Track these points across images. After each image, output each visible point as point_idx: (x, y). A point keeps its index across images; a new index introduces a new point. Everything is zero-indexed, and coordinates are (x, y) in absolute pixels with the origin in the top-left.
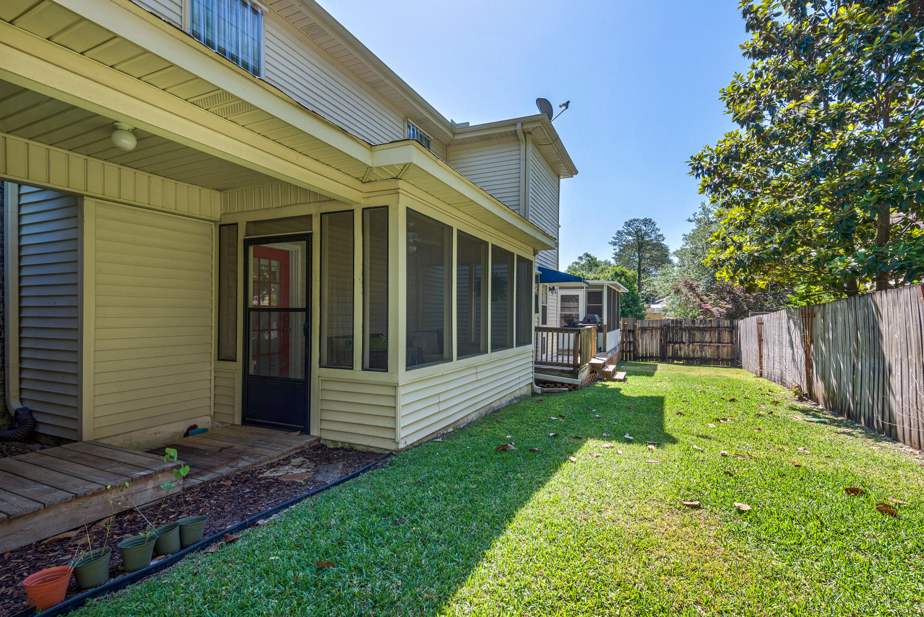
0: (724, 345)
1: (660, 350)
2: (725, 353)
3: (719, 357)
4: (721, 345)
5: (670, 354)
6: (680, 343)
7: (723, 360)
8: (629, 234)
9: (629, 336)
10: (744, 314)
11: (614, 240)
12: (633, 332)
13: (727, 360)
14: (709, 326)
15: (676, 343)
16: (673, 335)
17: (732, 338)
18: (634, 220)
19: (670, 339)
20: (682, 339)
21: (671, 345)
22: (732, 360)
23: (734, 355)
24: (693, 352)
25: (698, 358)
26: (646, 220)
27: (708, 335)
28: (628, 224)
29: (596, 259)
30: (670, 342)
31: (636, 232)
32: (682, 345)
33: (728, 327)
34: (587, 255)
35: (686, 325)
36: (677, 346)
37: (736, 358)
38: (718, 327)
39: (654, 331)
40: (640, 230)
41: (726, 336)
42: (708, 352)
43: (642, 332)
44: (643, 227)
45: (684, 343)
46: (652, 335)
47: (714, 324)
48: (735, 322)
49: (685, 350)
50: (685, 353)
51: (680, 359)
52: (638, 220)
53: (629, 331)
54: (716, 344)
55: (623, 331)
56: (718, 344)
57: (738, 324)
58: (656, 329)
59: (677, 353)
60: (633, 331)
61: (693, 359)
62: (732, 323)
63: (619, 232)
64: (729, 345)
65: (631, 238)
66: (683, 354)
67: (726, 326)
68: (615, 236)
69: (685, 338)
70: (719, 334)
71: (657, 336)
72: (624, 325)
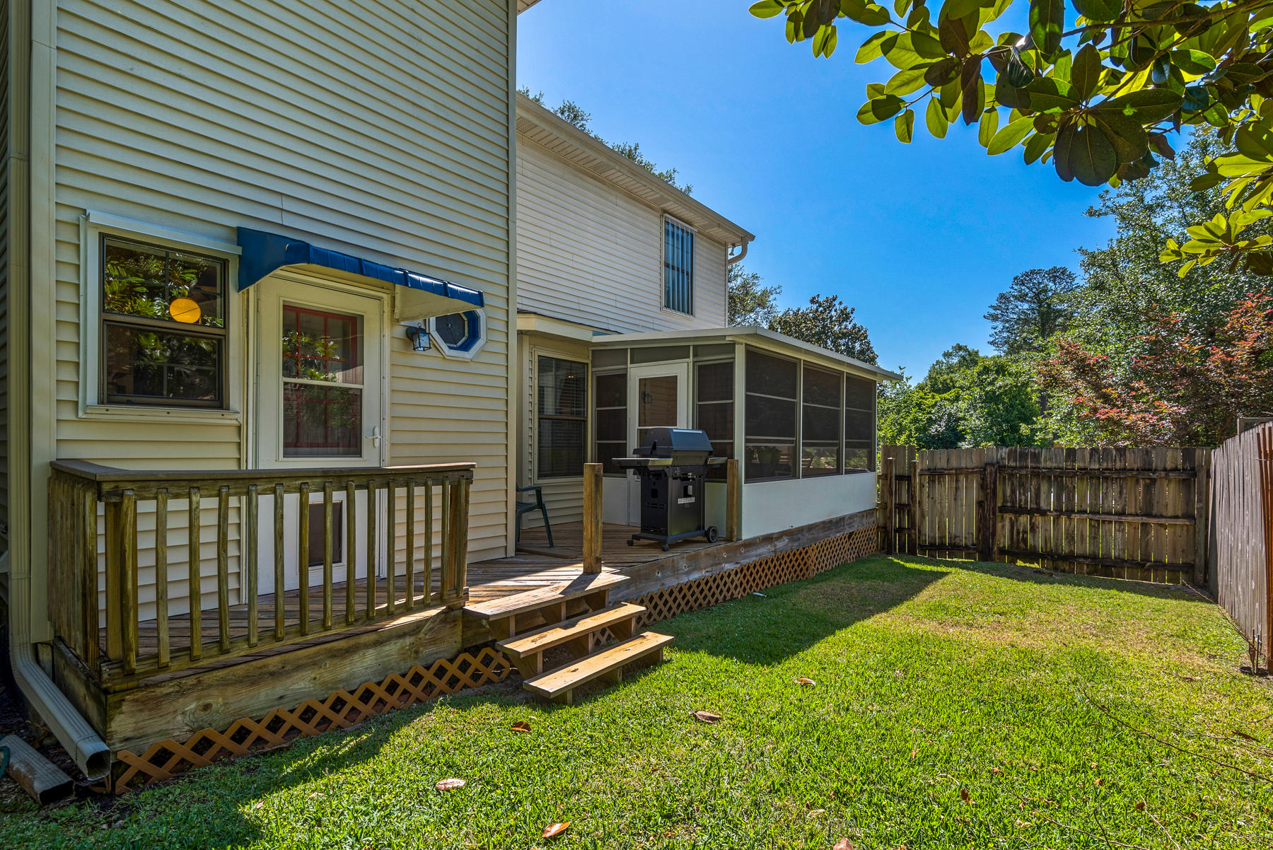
0: (1162, 521)
1: (979, 530)
2: (1168, 548)
3: (1146, 558)
4: (1152, 521)
5: (1004, 539)
6: (1031, 512)
7: (1159, 566)
8: (1022, 298)
9: (900, 489)
10: (1221, 431)
11: (992, 311)
12: (906, 478)
13: (1173, 568)
14: (1118, 465)
15: (1021, 511)
16: (1013, 492)
17: (1189, 502)
18: (1033, 272)
19: (1005, 501)
20: (1038, 503)
21: (1008, 516)
22: (1189, 568)
23: (1196, 552)
24: (1070, 538)
25: (1085, 557)
26: (1055, 270)
27: (1114, 491)
28: (1019, 281)
29: (977, 353)
30: (1003, 509)
31: (1037, 295)
32: (1039, 519)
33: (1175, 470)
34: (959, 348)
35: (1049, 464)
36: (1024, 520)
37: (1200, 562)
38: (1147, 469)
39: (962, 478)
40: (1045, 291)
41: (1169, 495)
42: (1115, 541)
43: (932, 481)
44: (1051, 284)
45: (1044, 513)
46: (957, 489)
47: (1132, 461)
48: (1200, 453)
49: (1045, 533)
50: (1046, 541)
51: (1032, 555)
52: (1039, 272)
53: (900, 478)
54: (1139, 520)
55: (884, 477)
56: (1145, 519)
57: (1208, 462)
58: (967, 472)
59: (1025, 540)
60: (909, 478)
61: (1070, 557)
62: (1188, 455)
63: (1002, 296)
64: (1179, 522)
65: (1026, 306)
66: (1040, 544)
67: (1169, 465)
68: (995, 303)
69: (1050, 500)
70: (1148, 488)
71: (971, 492)
72: (887, 464)
